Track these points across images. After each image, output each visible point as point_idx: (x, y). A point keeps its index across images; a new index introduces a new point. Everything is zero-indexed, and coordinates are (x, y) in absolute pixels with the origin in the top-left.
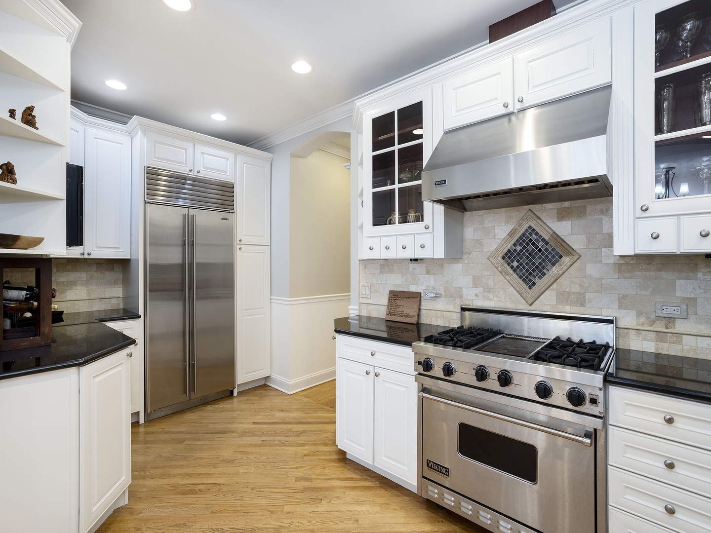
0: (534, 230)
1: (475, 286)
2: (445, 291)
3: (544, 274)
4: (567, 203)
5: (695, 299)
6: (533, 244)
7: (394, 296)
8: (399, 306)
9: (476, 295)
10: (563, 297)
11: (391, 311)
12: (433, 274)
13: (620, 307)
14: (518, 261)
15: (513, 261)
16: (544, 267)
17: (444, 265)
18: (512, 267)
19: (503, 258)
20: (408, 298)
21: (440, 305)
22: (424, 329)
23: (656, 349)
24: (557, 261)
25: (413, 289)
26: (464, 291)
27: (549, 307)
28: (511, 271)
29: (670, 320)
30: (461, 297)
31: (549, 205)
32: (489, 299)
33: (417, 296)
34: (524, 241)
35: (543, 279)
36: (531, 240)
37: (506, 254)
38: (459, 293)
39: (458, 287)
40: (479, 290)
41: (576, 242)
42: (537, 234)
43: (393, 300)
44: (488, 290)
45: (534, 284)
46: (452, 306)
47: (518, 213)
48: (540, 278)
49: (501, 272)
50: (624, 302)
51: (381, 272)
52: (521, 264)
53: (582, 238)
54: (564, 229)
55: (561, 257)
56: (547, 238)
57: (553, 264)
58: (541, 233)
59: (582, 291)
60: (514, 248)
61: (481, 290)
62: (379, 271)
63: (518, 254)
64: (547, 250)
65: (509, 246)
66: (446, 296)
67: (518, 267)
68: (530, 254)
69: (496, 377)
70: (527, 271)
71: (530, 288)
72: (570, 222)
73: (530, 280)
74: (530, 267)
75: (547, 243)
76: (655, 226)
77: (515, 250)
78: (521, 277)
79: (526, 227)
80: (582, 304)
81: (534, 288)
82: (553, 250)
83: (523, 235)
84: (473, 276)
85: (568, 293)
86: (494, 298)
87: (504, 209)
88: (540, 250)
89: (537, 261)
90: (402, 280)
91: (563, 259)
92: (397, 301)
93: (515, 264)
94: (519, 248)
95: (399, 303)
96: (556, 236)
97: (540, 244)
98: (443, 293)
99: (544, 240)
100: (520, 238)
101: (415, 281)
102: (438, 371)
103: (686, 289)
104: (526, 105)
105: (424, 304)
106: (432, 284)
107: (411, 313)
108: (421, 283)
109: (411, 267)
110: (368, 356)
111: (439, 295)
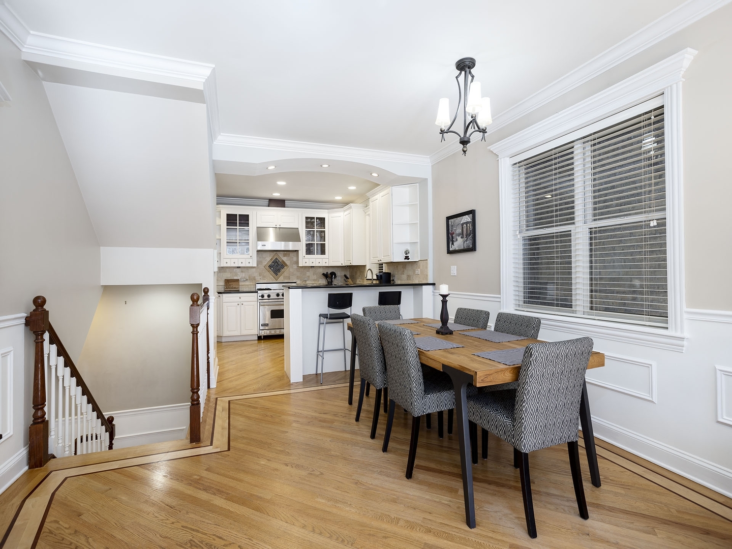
1: (260, 276)
2: (249, 278)
4: (285, 252)
6: (277, 263)
8: (230, 285)
9: (260, 279)
10: (285, 277)
11: (227, 287)
12: (244, 272)
13: (297, 279)
14: (273, 268)
15: (271, 268)
16: (280, 270)
17: (248, 269)
18: (271, 270)
19: (269, 267)
20: (234, 281)
21: (247, 283)
25: (235, 278)
26: (256, 277)
27: (281, 280)
29: (306, 281)
30: (255, 280)
31: (281, 252)
32: (265, 280)
33: (238, 280)
39: (254, 277)
41: (288, 263)
42: (278, 260)
43: (227, 282)
44: (264, 277)
46: (252, 283)
47: (273, 254)
48: (279, 272)
49: (268, 271)
53: (289, 262)
54: (285, 259)
55: (284, 267)
56: (281, 261)
57: (282, 269)
59: (289, 275)
60: (272, 264)
61: (262, 277)
63: (273, 266)
64: (281, 265)
65: (270, 263)
66: (249, 280)
67: (273, 270)
68: (276, 266)
70: (276, 271)
71: (276, 277)
72: (286, 257)
73: (277, 273)
75: (281, 263)
76: (306, 260)
78: (274, 273)
79: (275, 258)
80: (289, 279)
81: (278, 276)
82: (283, 265)
84: (259, 272)
87: (268, 253)
88: (279, 265)
89: (278, 268)
92: (229, 283)
96: (283, 261)
97: (279, 263)
100: (274, 261)
101: (236, 275)
102: (266, 297)
103: (308, 274)
104: (281, 227)
105: (241, 283)
106: (244, 276)
107: (237, 287)
108: (239, 276)
109: (235, 270)
110: (238, 299)
111: (247, 280)
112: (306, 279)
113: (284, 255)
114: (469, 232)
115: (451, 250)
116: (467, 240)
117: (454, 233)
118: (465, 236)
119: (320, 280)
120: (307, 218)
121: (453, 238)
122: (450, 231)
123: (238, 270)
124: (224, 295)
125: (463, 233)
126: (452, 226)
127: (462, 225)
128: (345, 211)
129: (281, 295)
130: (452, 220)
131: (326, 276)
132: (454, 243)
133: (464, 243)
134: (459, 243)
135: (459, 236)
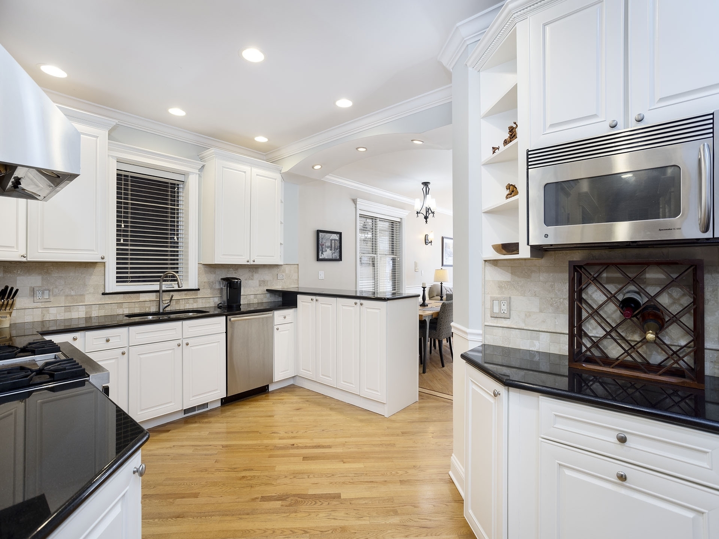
114: (336, 247)
115: (320, 257)
116: (334, 253)
117: (323, 245)
118: (333, 249)
121: (322, 249)
122: (320, 242)
125: (331, 247)
126: (322, 238)
127: (331, 240)
130: (323, 234)
132: (324, 253)
133: (332, 254)
134: (327, 254)
135: (328, 248)
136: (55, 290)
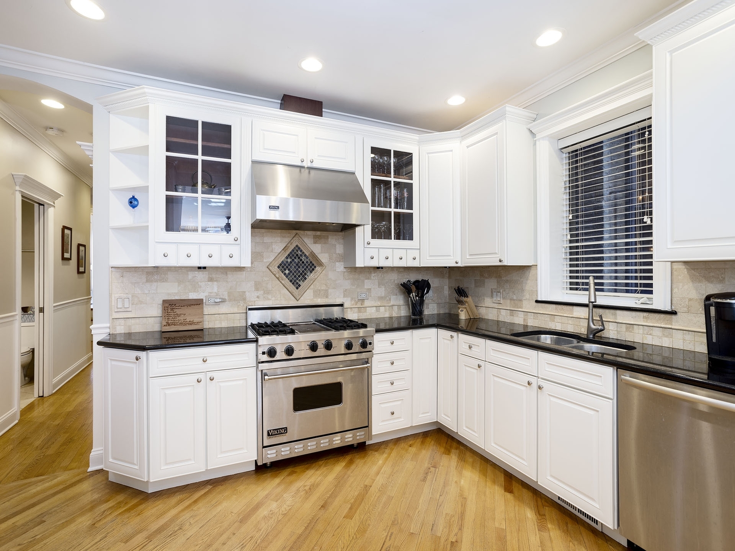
0: (299, 248)
1: (257, 289)
2: (229, 296)
3: (305, 279)
4: (319, 232)
5: (371, 289)
6: (299, 258)
7: (170, 305)
8: (179, 315)
9: (258, 297)
10: (317, 294)
11: (170, 322)
12: (216, 281)
13: (344, 297)
14: (289, 270)
15: (285, 270)
16: (305, 274)
17: (228, 273)
18: (285, 274)
19: (279, 267)
20: (190, 305)
21: (224, 309)
22: (207, 334)
23: (358, 317)
24: (313, 270)
25: (193, 296)
26: (247, 294)
27: (309, 301)
28: (285, 277)
29: (363, 300)
30: (244, 299)
31: (309, 232)
32: (269, 299)
33: (199, 303)
34: (293, 255)
35: (305, 282)
36: (297, 255)
37: (281, 265)
38: (242, 297)
39: (242, 292)
40: (260, 293)
41: (323, 258)
42: (301, 251)
43: (169, 310)
44: (267, 292)
45: (300, 286)
46: (236, 309)
47: (289, 235)
48: (303, 281)
49: (278, 278)
50: (346, 293)
51: (147, 281)
52: (291, 272)
53: (327, 255)
54: (317, 249)
55: (315, 267)
56: (307, 254)
57: (311, 272)
58: (304, 251)
59: (327, 288)
60: (286, 260)
61: (262, 292)
62: (145, 280)
63: (289, 265)
64: (307, 262)
65: (283, 258)
66: (230, 300)
67: (289, 274)
68: (297, 265)
69: (322, 346)
70: (295, 276)
71: (297, 288)
72: (320, 245)
73: (297, 283)
74: (297, 274)
75: (307, 258)
76: (372, 253)
77: (287, 262)
78: (291, 281)
79: (294, 245)
80: (327, 297)
81: (300, 288)
82: (311, 262)
83: (293, 250)
84: (255, 282)
85: (319, 290)
86: (272, 298)
87: (279, 231)
88: (303, 262)
89: (301, 270)
90: (179, 288)
91: (316, 268)
92: (175, 310)
93: (287, 272)
94: (289, 260)
95: (178, 311)
96: (313, 254)
97: (303, 258)
98: (227, 298)
99: (305, 255)
100: (291, 253)
101: (195, 288)
102: (280, 355)
103: (368, 284)
104: (315, 165)
105: (207, 310)
106: (215, 290)
107: (196, 320)
108: (203, 290)
109: (191, 275)
110: (198, 365)
111: (223, 301)
112: (363, 296)
113: (317, 240)
119: (393, 297)
120: (374, 150)
123: (201, 275)
124: (153, 354)
128: (463, 137)
129: (321, 346)
131: (406, 288)
136: (504, 292)
